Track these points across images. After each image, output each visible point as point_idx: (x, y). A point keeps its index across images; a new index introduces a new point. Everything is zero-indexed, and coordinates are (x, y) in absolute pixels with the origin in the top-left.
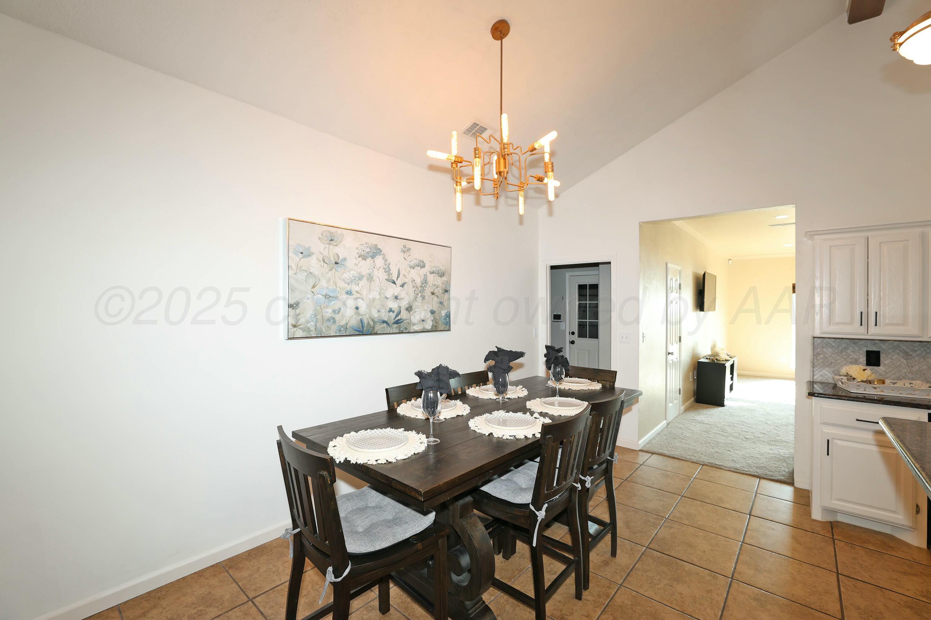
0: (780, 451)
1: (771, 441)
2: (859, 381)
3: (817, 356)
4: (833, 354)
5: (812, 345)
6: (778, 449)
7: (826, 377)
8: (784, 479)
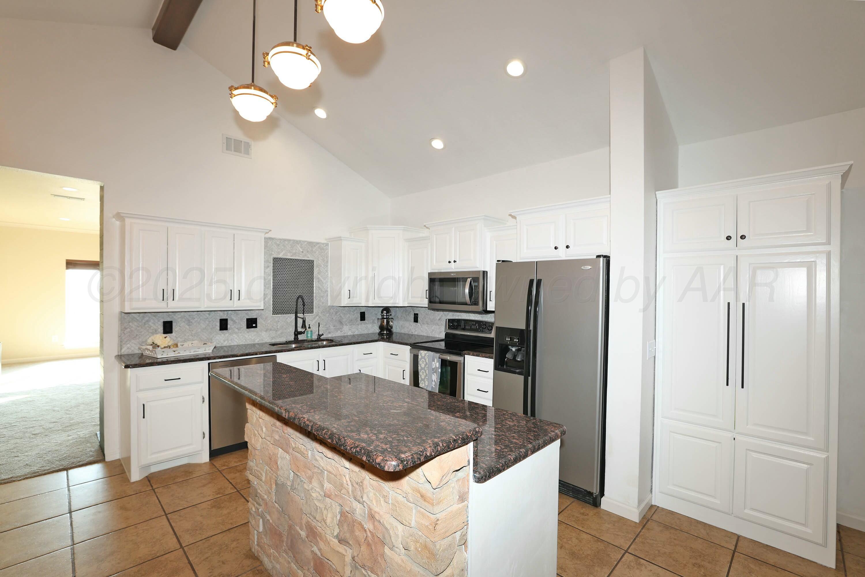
0: (79, 433)
1: (65, 427)
2: (163, 347)
3: (124, 331)
4: (138, 327)
5: (119, 320)
6: (76, 432)
7: (133, 348)
8: (94, 459)
